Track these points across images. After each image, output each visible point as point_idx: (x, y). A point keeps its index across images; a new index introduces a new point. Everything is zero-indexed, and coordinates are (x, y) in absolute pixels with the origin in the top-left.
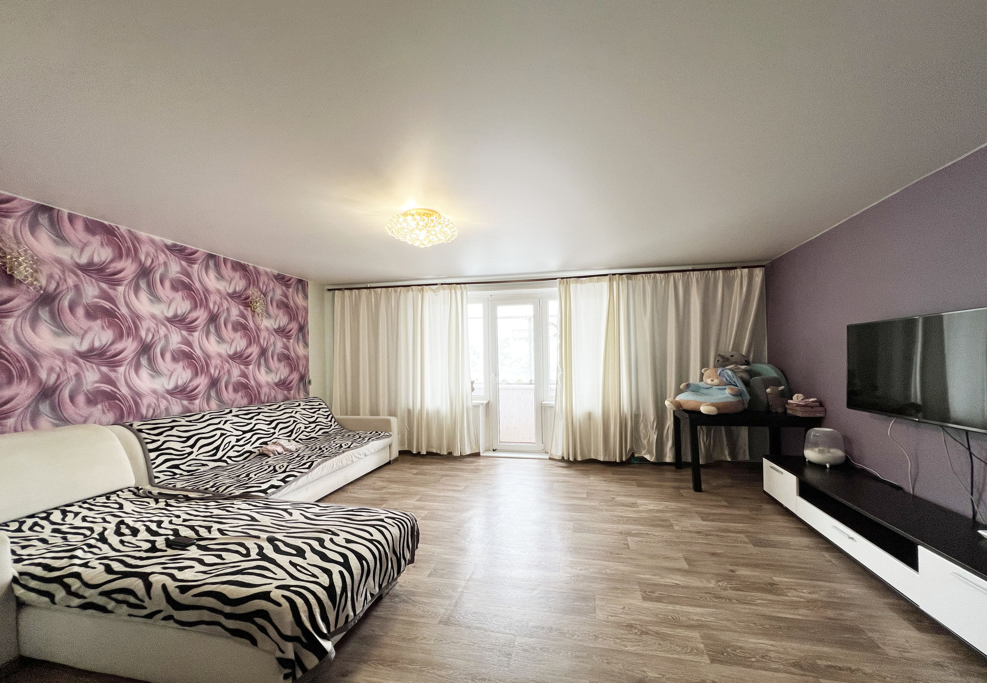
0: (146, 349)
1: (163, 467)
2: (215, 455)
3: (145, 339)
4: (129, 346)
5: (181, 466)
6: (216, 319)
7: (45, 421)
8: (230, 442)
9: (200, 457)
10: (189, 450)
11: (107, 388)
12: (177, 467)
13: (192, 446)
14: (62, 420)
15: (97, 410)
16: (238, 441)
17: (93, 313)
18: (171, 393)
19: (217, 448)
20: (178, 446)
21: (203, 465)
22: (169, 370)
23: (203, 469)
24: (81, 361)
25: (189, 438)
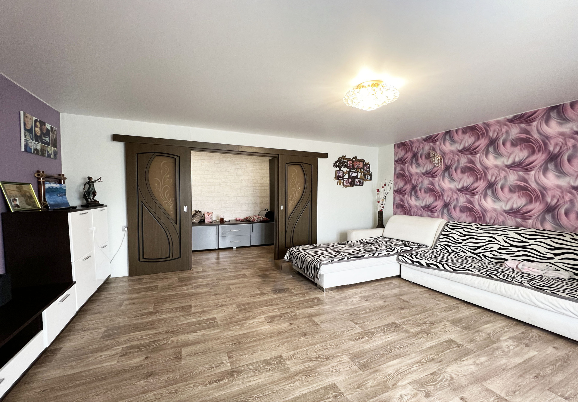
0: (491, 186)
1: (442, 244)
2: (475, 250)
3: (491, 180)
4: (481, 185)
5: (451, 247)
6: (556, 158)
8: (491, 247)
9: (464, 247)
10: (461, 241)
11: (469, 205)
12: (449, 246)
13: (464, 240)
14: (451, 217)
15: (464, 215)
16: (500, 249)
17: (464, 171)
19: (479, 247)
20: (456, 237)
21: (464, 252)
23: (462, 254)
24: (458, 192)
25: (466, 235)
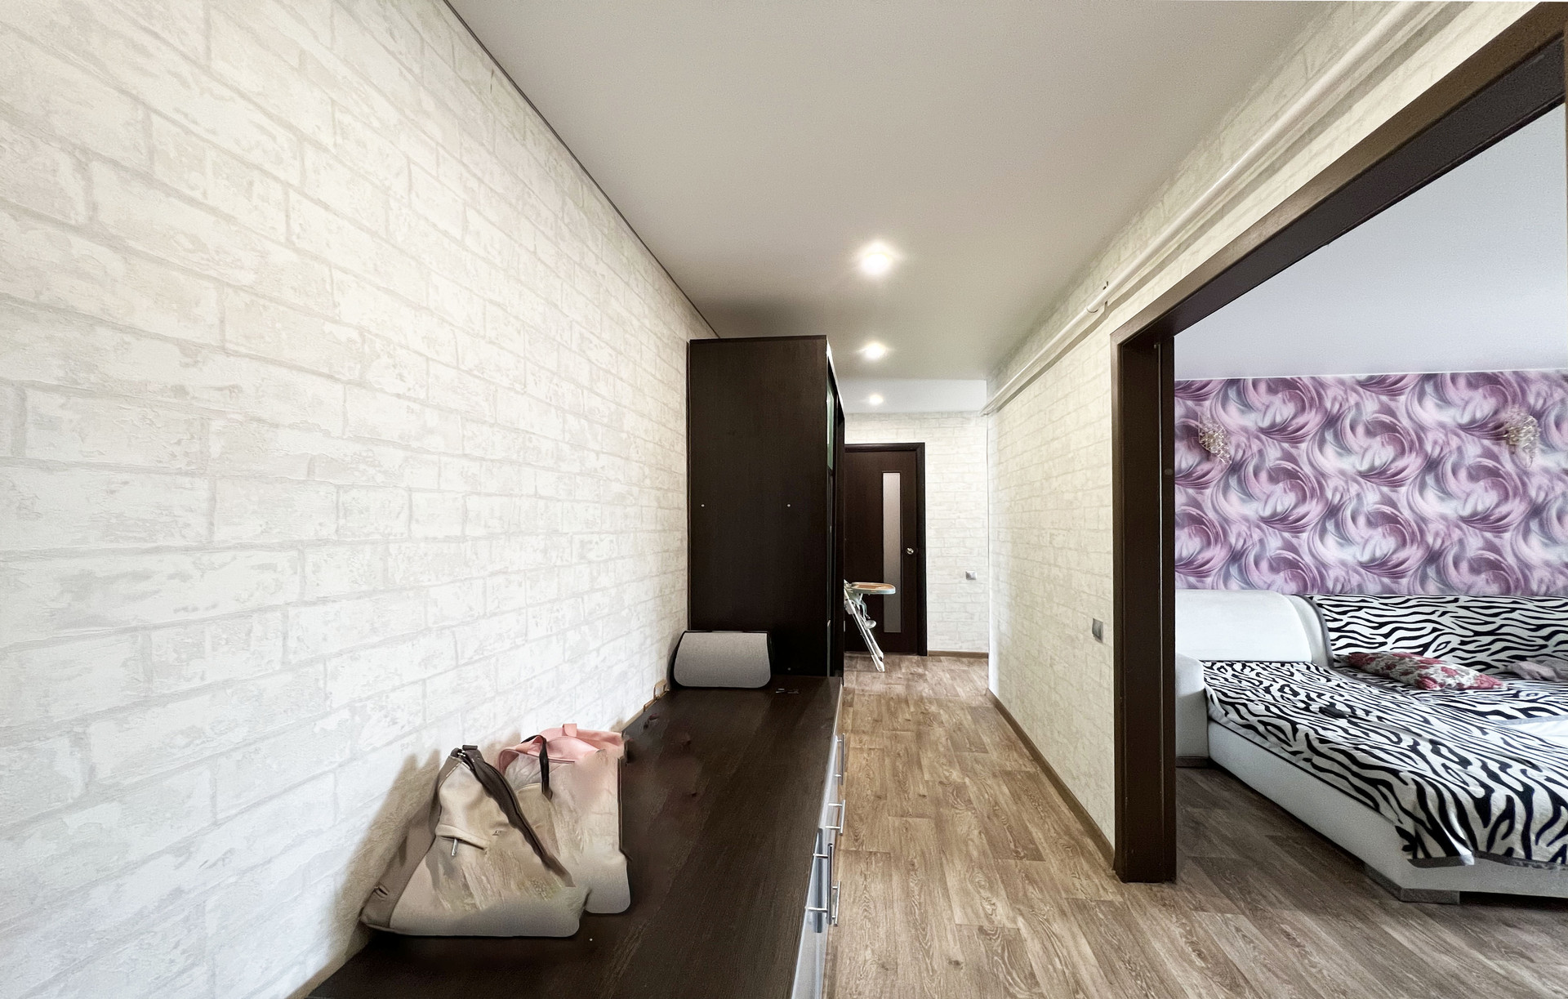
0: (1333, 512)
3: (1332, 499)
4: (1313, 510)
6: (1436, 467)
7: (1235, 583)
8: (1448, 643)
11: (1289, 555)
14: (1249, 584)
15: (1280, 578)
17: (1276, 476)
18: (1366, 566)
20: (1366, 631)
22: (1362, 537)
24: (1264, 526)
25: (1382, 625)
